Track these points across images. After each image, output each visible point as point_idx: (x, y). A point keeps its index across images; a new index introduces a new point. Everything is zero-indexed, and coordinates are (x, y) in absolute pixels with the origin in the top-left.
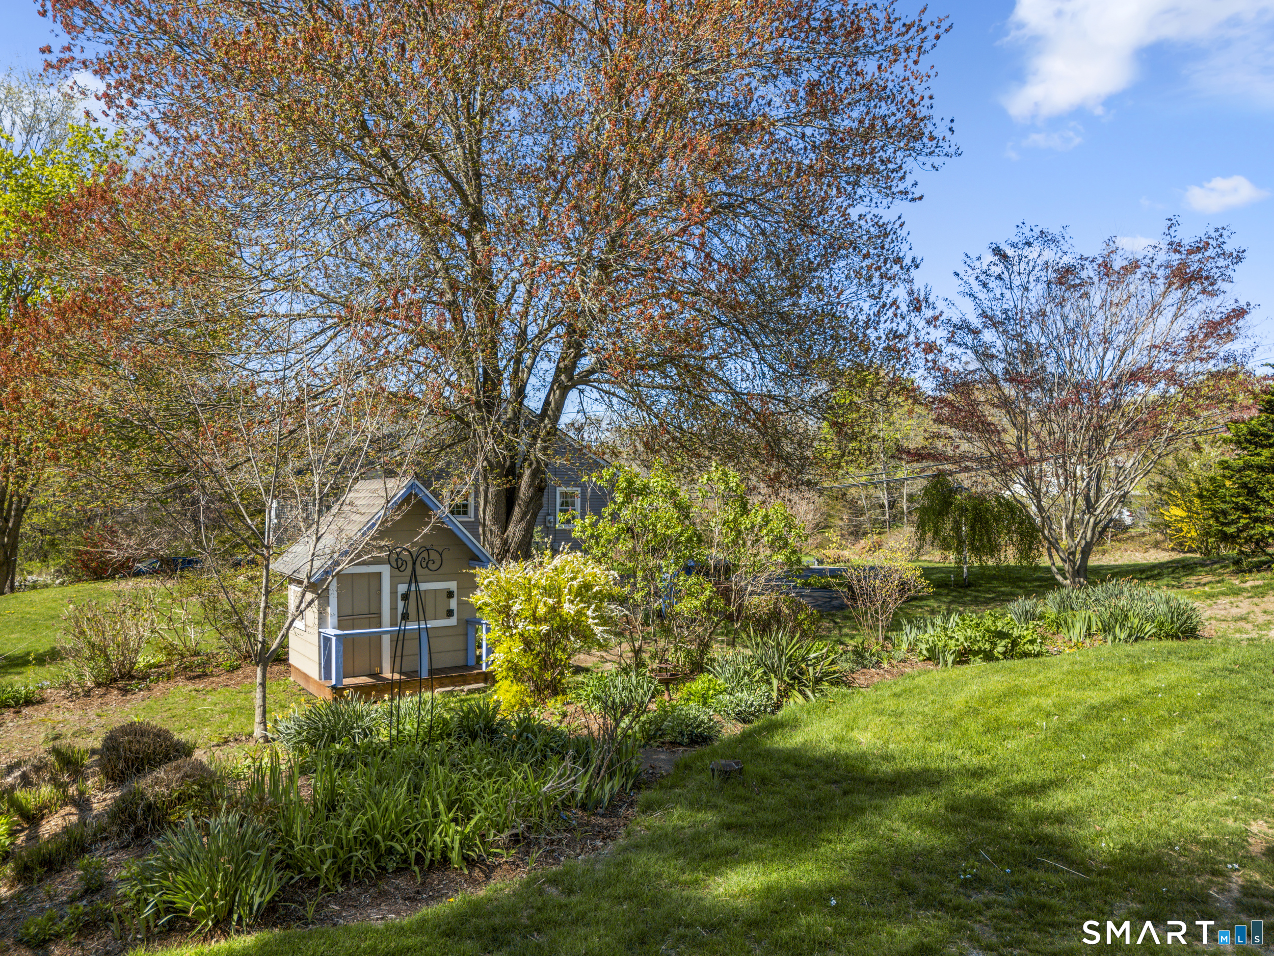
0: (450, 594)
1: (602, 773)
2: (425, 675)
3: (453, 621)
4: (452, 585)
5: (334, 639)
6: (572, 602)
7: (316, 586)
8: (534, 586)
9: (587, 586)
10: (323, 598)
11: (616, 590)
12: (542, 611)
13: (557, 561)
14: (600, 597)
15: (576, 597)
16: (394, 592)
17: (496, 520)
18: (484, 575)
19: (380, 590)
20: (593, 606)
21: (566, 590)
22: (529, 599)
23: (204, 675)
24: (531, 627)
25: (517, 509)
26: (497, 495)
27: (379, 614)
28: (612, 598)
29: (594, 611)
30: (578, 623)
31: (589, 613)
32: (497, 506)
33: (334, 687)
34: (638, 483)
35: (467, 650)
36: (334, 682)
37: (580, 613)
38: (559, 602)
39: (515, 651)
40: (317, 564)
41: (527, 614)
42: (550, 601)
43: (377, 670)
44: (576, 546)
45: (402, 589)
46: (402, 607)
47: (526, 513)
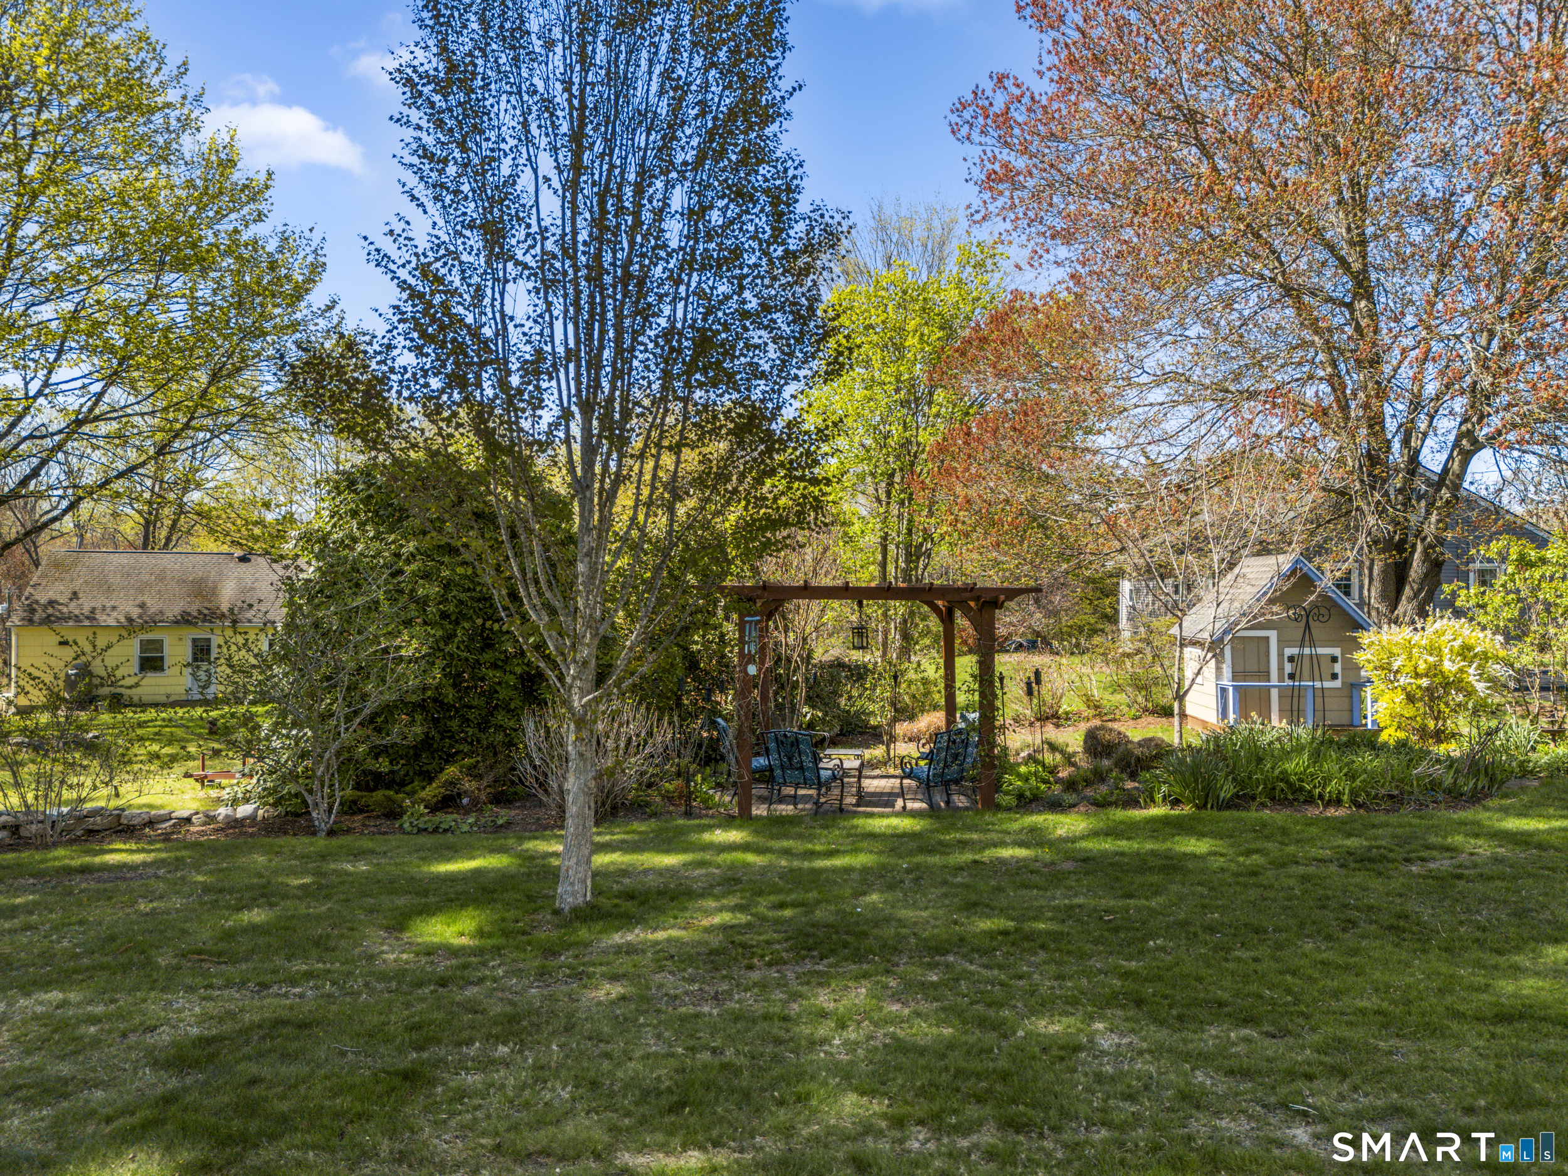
0: (1334, 659)
1: (1465, 770)
3: (1337, 684)
4: (1337, 651)
5: (1230, 689)
6: (1453, 661)
7: (1215, 647)
8: (1415, 646)
9: (1468, 647)
10: (1219, 657)
11: (1501, 653)
12: (1422, 667)
13: (1438, 625)
14: (1483, 657)
15: (1457, 656)
16: (1281, 655)
17: (1384, 596)
18: (1365, 638)
19: (1268, 651)
20: (1475, 665)
21: (1447, 650)
22: (1410, 658)
24: (1413, 681)
25: (1407, 588)
26: (1384, 572)
27: (1268, 672)
29: (1476, 669)
30: (1461, 681)
31: (1471, 671)
32: (1384, 582)
35: (1351, 711)
36: (1231, 723)
37: (1461, 670)
38: (1440, 660)
39: (1397, 700)
40: (1217, 625)
41: (1408, 670)
42: (1431, 659)
44: (1458, 613)
45: (1289, 652)
46: (1288, 668)
47: (1420, 591)
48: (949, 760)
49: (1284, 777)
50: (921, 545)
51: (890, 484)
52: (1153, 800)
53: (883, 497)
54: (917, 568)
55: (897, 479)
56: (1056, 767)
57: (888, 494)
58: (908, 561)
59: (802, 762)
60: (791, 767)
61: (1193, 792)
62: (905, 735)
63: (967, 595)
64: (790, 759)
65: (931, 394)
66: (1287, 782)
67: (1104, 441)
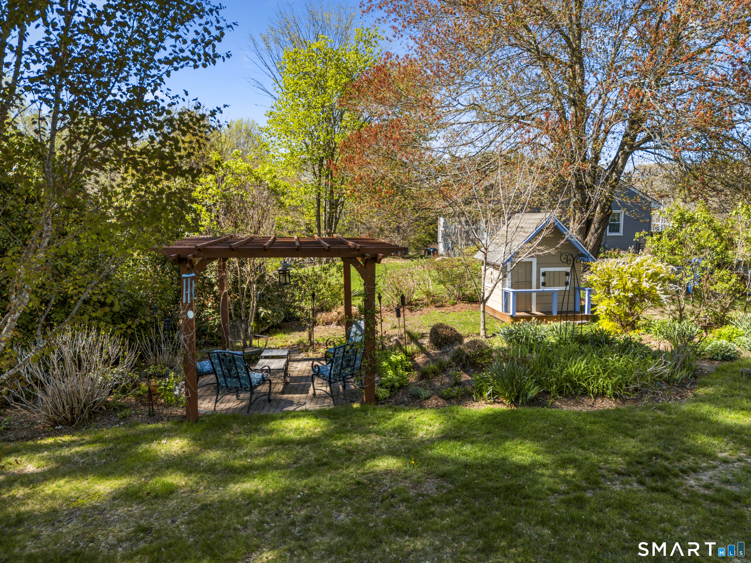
0: (566, 275)
1: (678, 366)
2: (555, 314)
3: (568, 288)
4: (569, 269)
5: (511, 294)
6: (647, 281)
8: (625, 272)
9: (656, 274)
11: (673, 277)
12: (629, 285)
13: (638, 259)
14: (663, 280)
15: (650, 279)
16: (538, 272)
19: (531, 270)
20: (660, 285)
21: (644, 276)
22: (622, 279)
23: (442, 306)
24: (622, 294)
25: (593, 226)
27: (531, 282)
28: (671, 281)
29: (660, 287)
30: (651, 292)
31: (658, 288)
33: (512, 316)
34: (687, 215)
35: (575, 303)
36: (511, 314)
37: (652, 287)
38: (640, 281)
40: (506, 255)
41: (620, 287)
42: (634, 281)
43: (529, 310)
45: (543, 270)
46: (542, 279)
47: (598, 229)
48: (344, 363)
49: (569, 379)
50: (338, 200)
51: (321, 165)
52: (481, 395)
53: (317, 173)
54: (336, 212)
55: (325, 162)
56: (413, 354)
57: (320, 170)
58: (331, 208)
59: (238, 373)
60: (230, 376)
61: (510, 393)
62: (323, 321)
63: (356, 253)
64: (229, 371)
65: (341, 115)
66: (571, 382)
67: (435, 144)
